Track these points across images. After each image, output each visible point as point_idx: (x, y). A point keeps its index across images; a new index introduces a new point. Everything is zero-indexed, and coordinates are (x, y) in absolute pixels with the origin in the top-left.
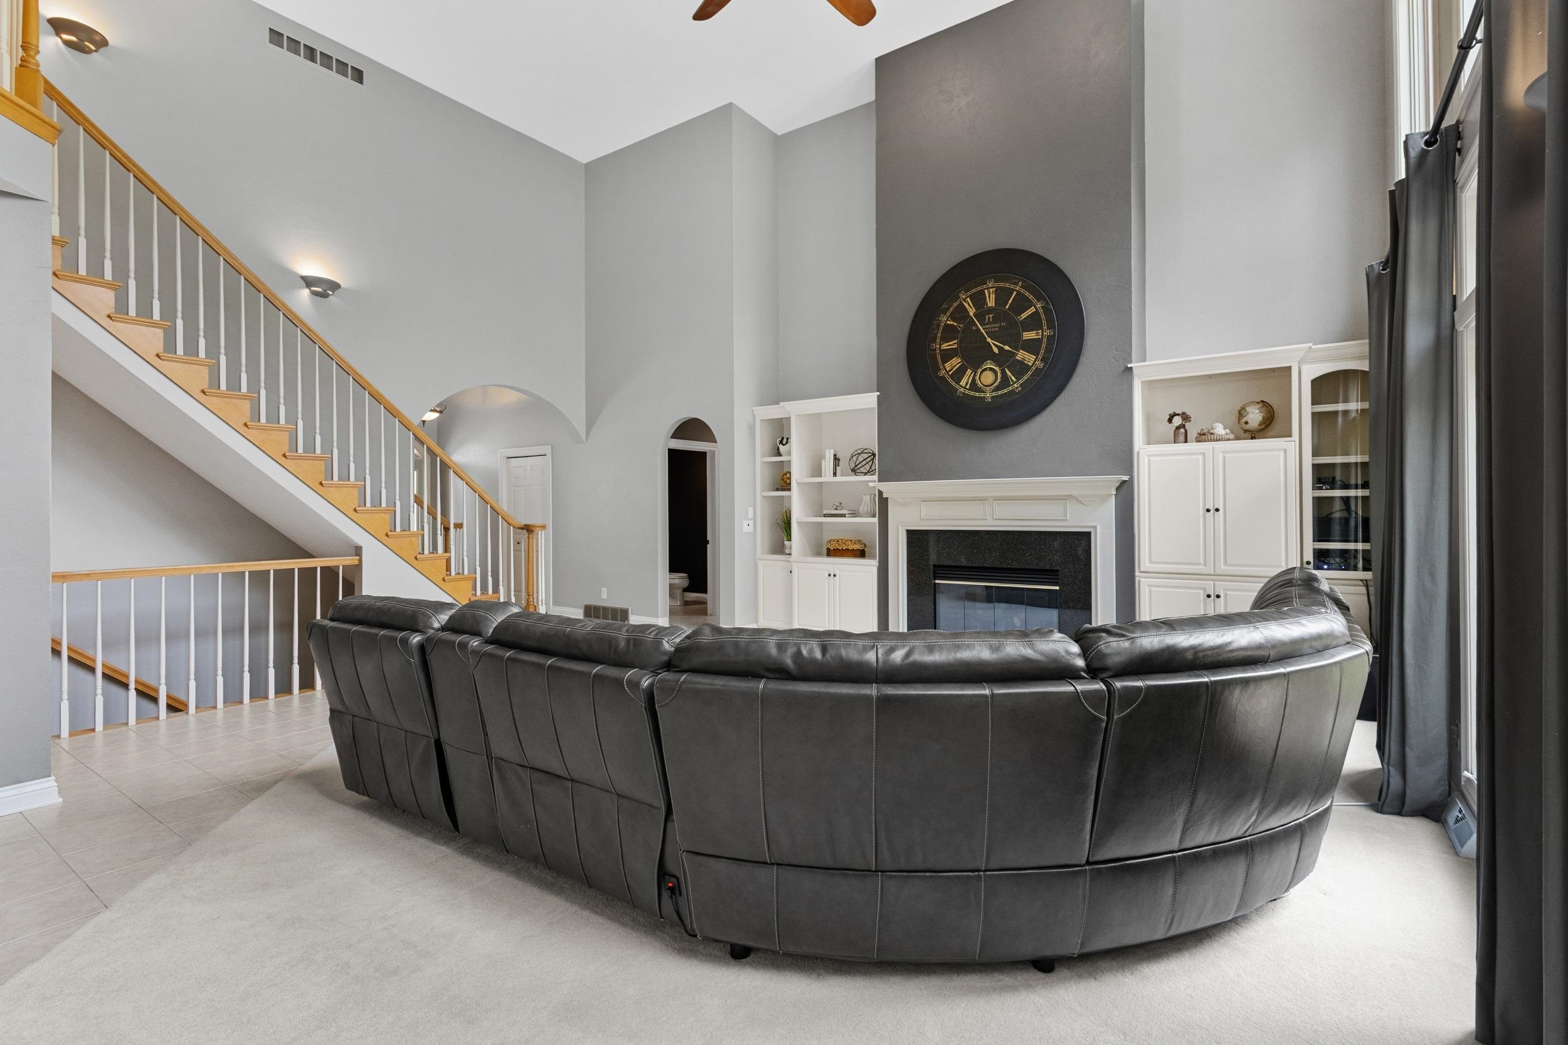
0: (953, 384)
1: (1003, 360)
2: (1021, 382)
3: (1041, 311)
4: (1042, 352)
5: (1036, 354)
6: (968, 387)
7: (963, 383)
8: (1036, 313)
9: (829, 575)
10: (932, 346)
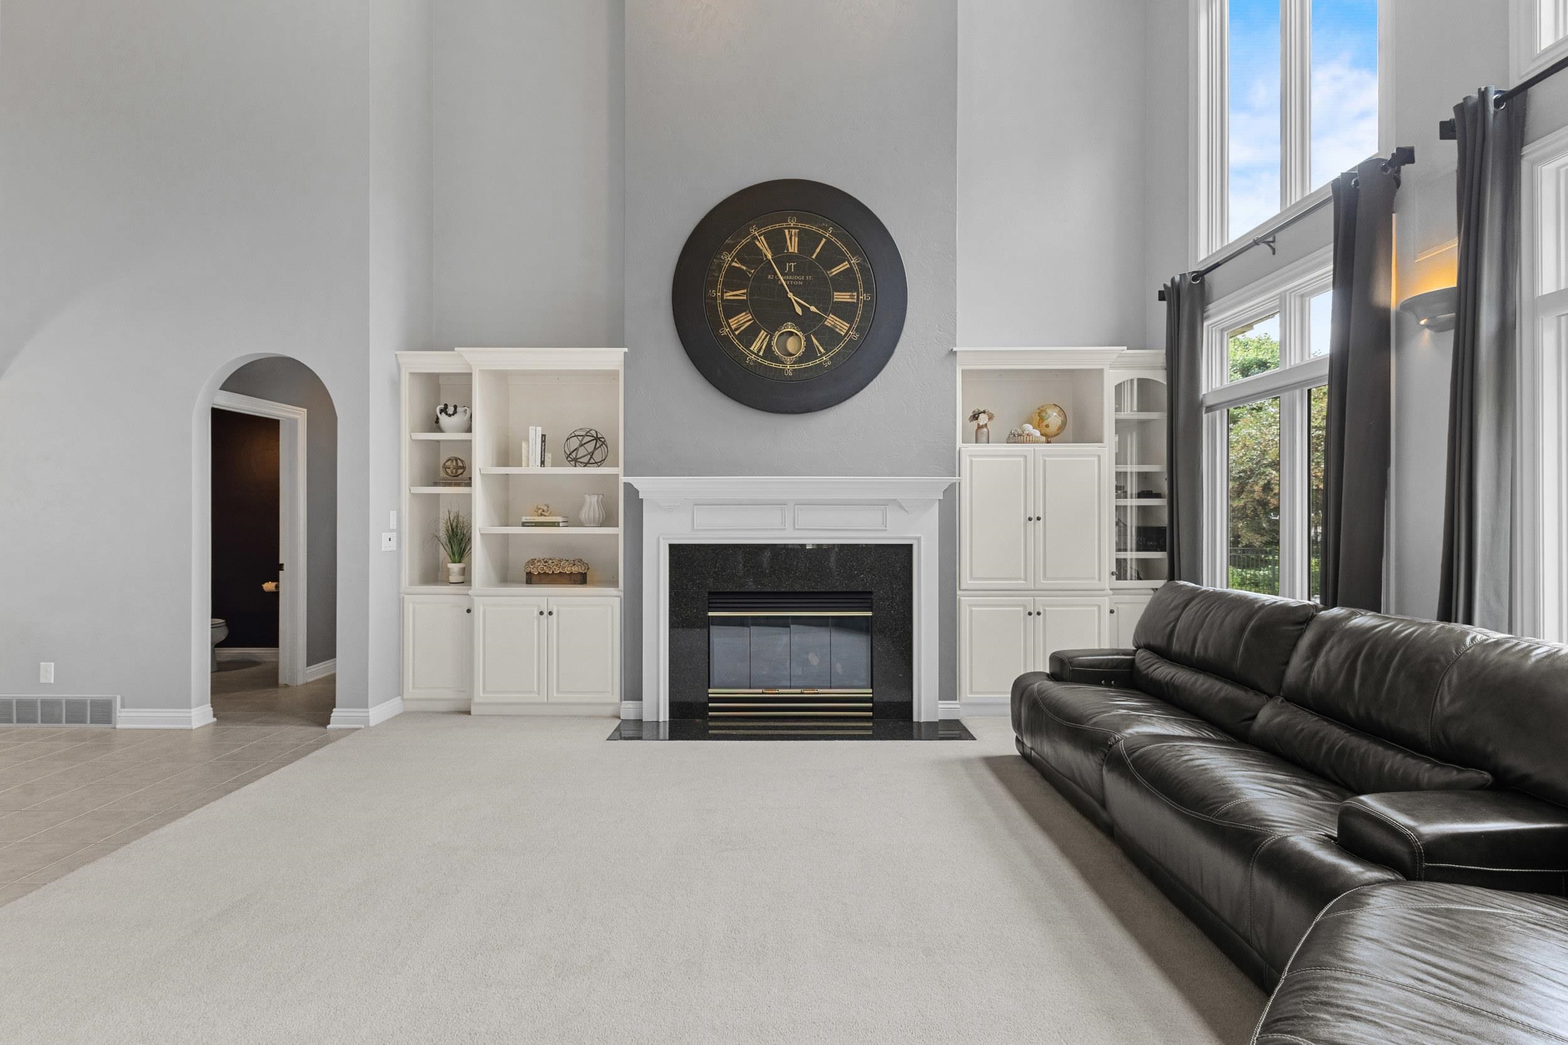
0: (741, 347)
1: (808, 323)
2: (831, 354)
3: (856, 268)
6: (761, 354)
7: (755, 347)
9: (542, 613)
10: (711, 292)
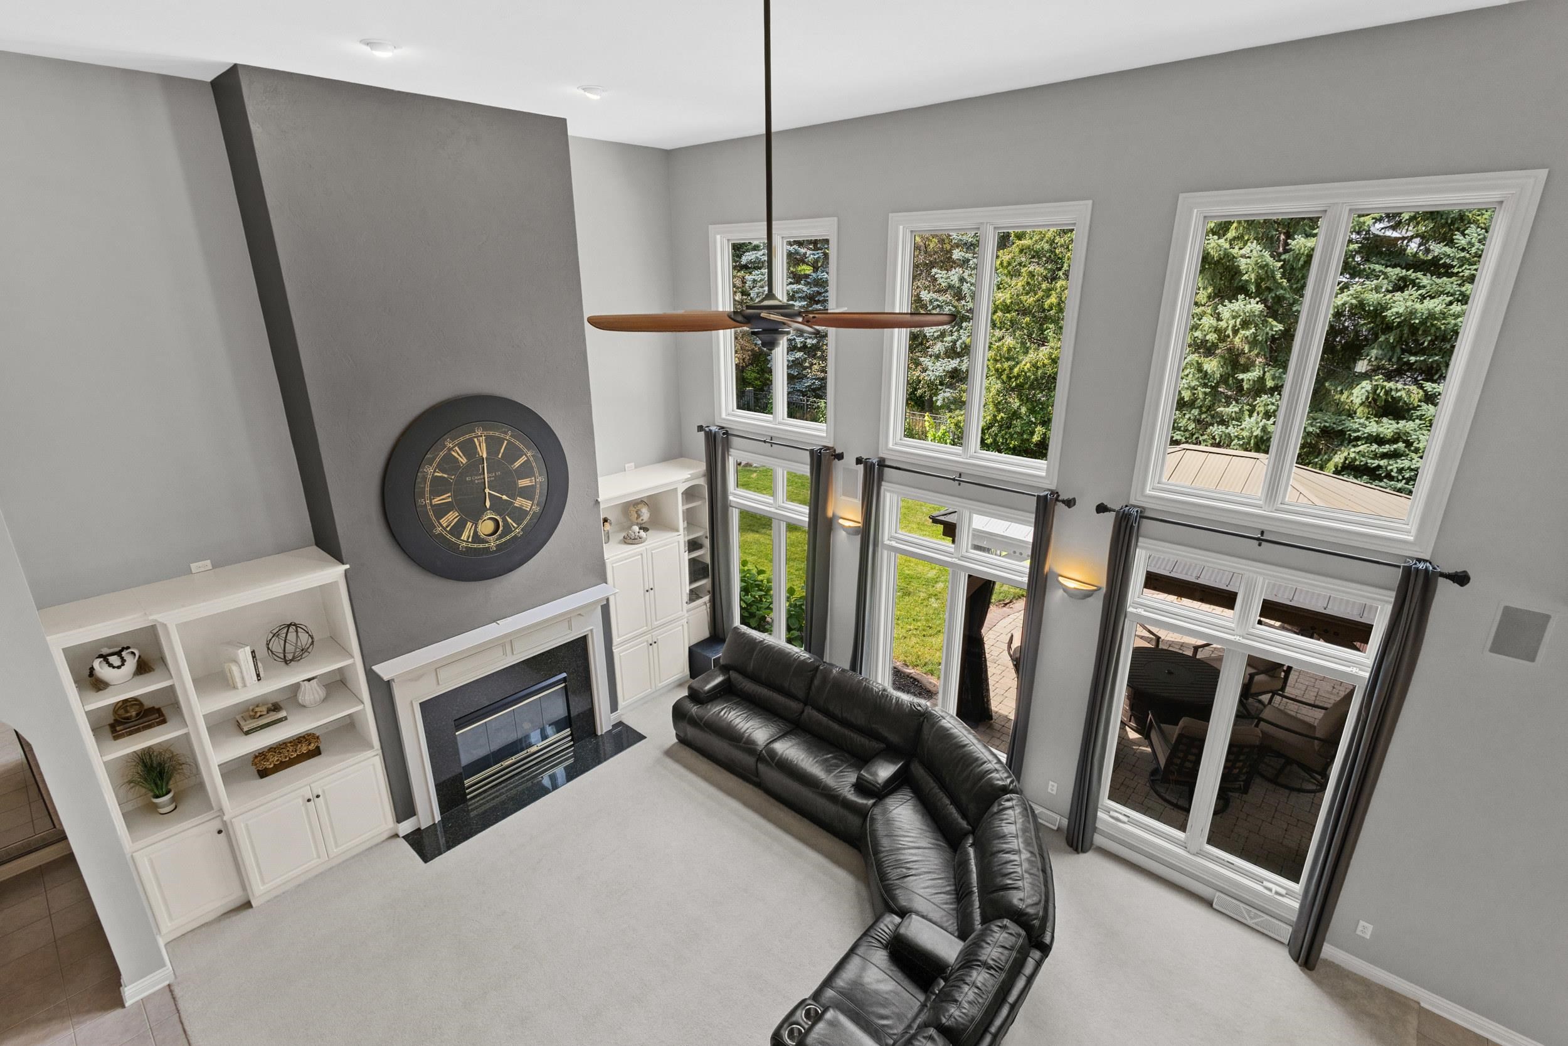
0: (453, 539)
1: (502, 508)
2: (521, 526)
3: (531, 459)
4: (537, 497)
5: (531, 498)
6: (470, 540)
7: (464, 537)
8: (528, 461)
9: (309, 800)
10: (421, 502)
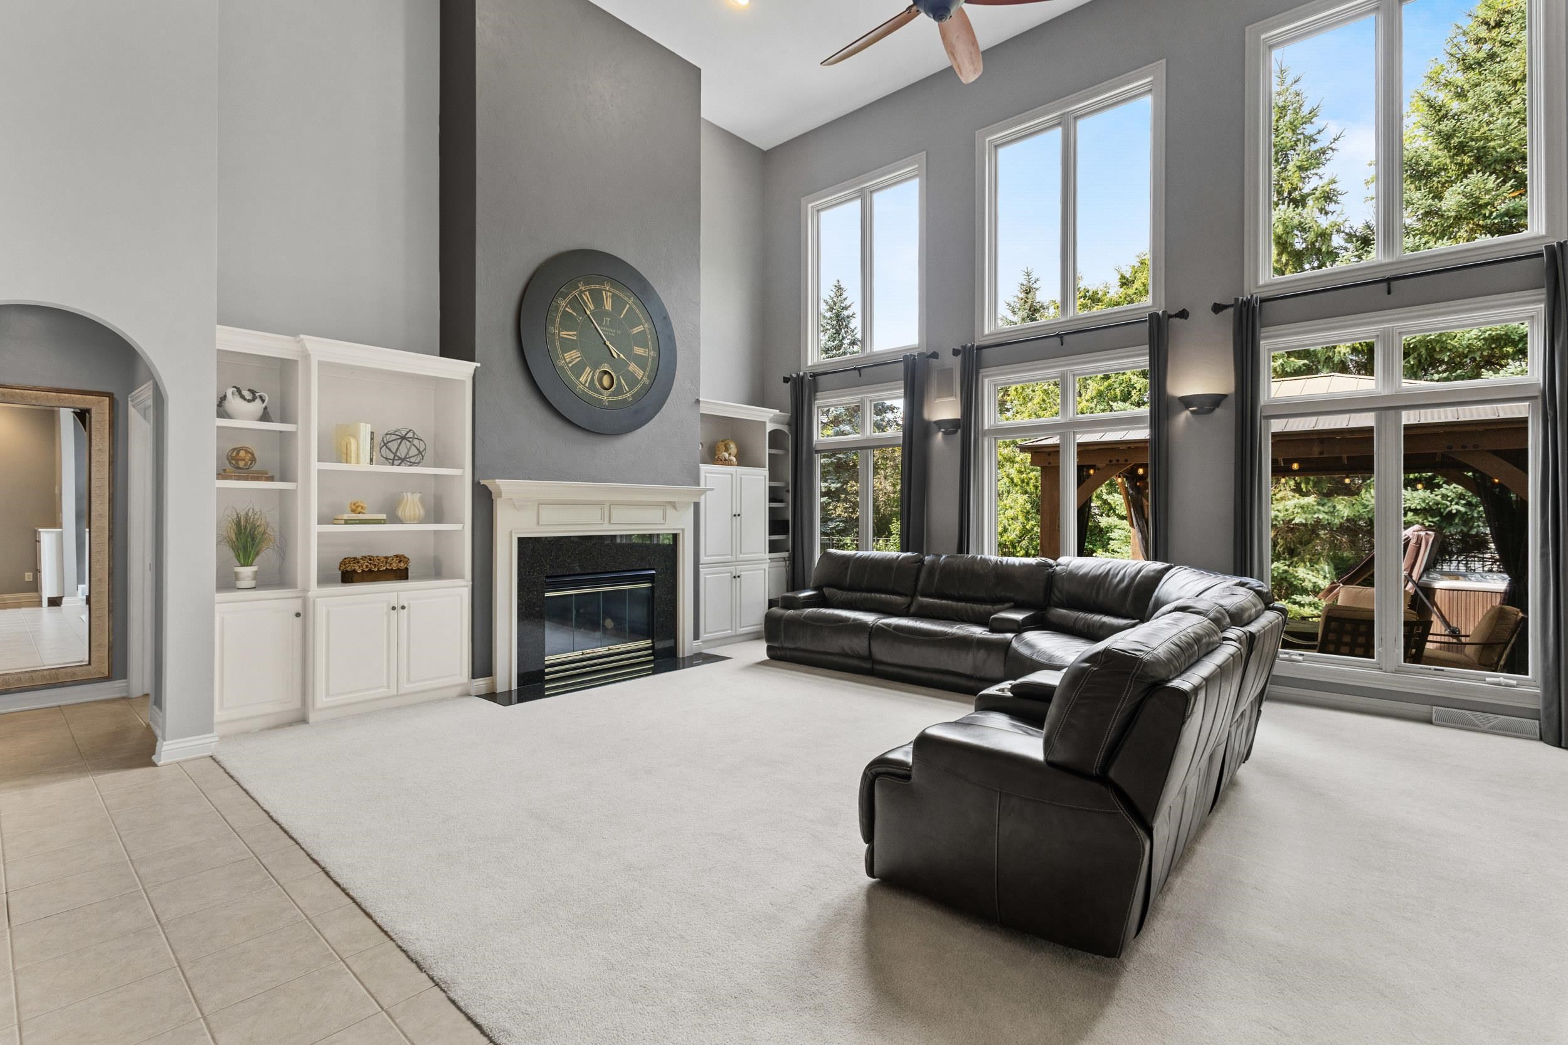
0: (573, 378)
1: (618, 367)
2: (632, 392)
3: (647, 331)
4: (648, 369)
5: (643, 368)
6: (586, 385)
7: (582, 379)
8: (644, 331)
9: (394, 608)
10: (551, 329)
